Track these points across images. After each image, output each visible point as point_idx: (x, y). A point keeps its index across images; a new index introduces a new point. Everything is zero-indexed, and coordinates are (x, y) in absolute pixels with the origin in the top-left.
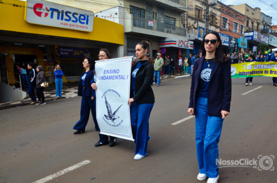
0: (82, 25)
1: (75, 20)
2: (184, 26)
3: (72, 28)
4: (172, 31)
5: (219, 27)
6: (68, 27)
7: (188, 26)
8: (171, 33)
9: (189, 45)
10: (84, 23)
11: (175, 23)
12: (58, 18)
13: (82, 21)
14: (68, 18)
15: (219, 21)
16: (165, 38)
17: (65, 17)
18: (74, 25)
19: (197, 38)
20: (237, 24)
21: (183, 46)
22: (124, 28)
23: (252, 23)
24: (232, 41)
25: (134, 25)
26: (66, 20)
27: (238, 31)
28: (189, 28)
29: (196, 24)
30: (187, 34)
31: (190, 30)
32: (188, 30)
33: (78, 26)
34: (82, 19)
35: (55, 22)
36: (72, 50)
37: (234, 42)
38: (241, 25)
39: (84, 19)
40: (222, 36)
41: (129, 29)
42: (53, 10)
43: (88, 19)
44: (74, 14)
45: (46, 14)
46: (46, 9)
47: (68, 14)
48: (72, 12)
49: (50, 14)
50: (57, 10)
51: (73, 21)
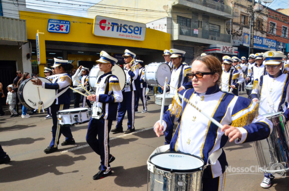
0: (136, 35)
1: (130, 31)
2: (229, 32)
3: (128, 38)
4: (217, 37)
5: (266, 33)
6: (125, 38)
7: (233, 32)
8: (215, 40)
9: (233, 51)
10: (137, 34)
11: (220, 30)
12: (117, 31)
13: (136, 32)
14: (125, 30)
15: (266, 27)
16: (209, 45)
17: (123, 29)
18: (129, 36)
19: (242, 44)
21: (227, 51)
22: (172, 36)
24: (279, 47)
25: (181, 33)
26: (123, 32)
27: (286, 36)
28: (233, 35)
29: (241, 30)
30: (232, 41)
31: (235, 36)
32: (233, 36)
33: (133, 37)
34: (136, 30)
37: (282, 47)
39: (138, 31)
40: (269, 41)
41: (176, 38)
42: (113, 24)
43: (141, 30)
44: (130, 26)
45: (109, 28)
46: (109, 23)
47: (125, 27)
48: (129, 25)
49: (111, 27)
50: (117, 24)
51: (129, 32)
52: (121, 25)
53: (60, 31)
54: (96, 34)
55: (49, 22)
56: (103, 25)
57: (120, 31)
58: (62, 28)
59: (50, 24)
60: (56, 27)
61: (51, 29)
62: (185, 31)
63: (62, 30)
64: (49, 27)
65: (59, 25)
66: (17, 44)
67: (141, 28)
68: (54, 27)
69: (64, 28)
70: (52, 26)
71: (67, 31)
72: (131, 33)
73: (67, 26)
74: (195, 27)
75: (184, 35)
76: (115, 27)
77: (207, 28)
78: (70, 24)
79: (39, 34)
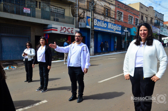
4: (60, 19)
5: (114, 19)
9: (74, 32)
11: (64, 13)
20: (132, 17)
21: (67, 32)
23: (147, 18)
24: (124, 30)
27: (133, 23)
37: (127, 31)
38: (136, 19)
40: (114, 25)
77: (48, 9)
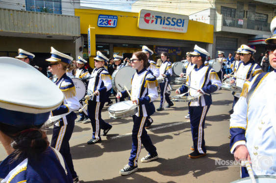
0: (179, 27)
1: (173, 23)
3: (171, 30)
4: (263, 28)
6: (168, 30)
10: (180, 26)
11: (267, 20)
12: (161, 24)
13: (179, 24)
14: (168, 23)
17: (166, 22)
18: (172, 29)
22: (215, 27)
25: (224, 24)
26: (166, 24)
34: (179, 23)
35: (158, 27)
36: (167, 49)
39: (181, 23)
41: (219, 29)
42: (157, 17)
43: (183, 22)
44: (173, 19)
45: (153, 21)
46: (153, 17)
47: (169, 20)
48: (172, 17)
49: (155, 20)
50: (160, 17)
51: (172, 25)
52: (165, 17)
53: (109, 25)
54: (141, 28)
55: (99, 17)
56: (147, 18)
57: (164, 24)
58: (110, 22)
59: (100, 19)
60: (105, 22)
61: (100, 24)
62: (228, 21)
63: (110, 24)
64: (99, 22)
65: (107, 20)
66: (72, 39)
67: (184, 20)
68: (103, 22)
69: (112, 22)
70: (102, 21)
71: (114, 25)
72: (174, 25)
73: (115, 21)
74: (240, 18)
75: (228, 26)
76: (159, 20)
77: (253, 17)
78: (117, 18)
79: (91, 29)
